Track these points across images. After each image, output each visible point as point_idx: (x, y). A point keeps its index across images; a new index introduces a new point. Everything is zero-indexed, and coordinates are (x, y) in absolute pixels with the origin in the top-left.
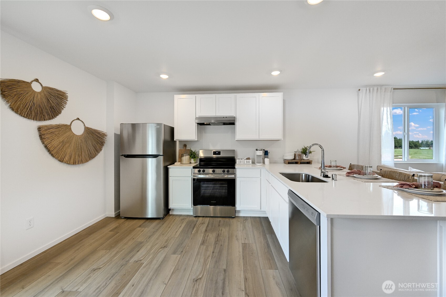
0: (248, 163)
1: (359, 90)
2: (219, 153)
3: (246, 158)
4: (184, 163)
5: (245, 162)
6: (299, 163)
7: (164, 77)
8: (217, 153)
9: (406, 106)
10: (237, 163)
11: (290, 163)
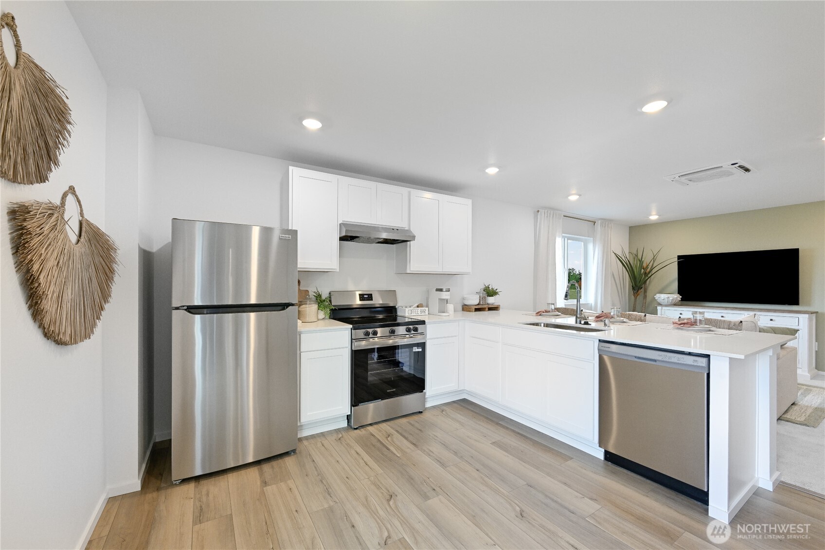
0: (423, 314)
1: (538, 211)
2: (370, 297)
3: (416, 305)
4: (308, 319)
5: (419, 312)
6: (487, 309)
7: (312, 124)
8: (365, 296)
9: (566, 237)
10: (407, 315)
11: (477, 310)
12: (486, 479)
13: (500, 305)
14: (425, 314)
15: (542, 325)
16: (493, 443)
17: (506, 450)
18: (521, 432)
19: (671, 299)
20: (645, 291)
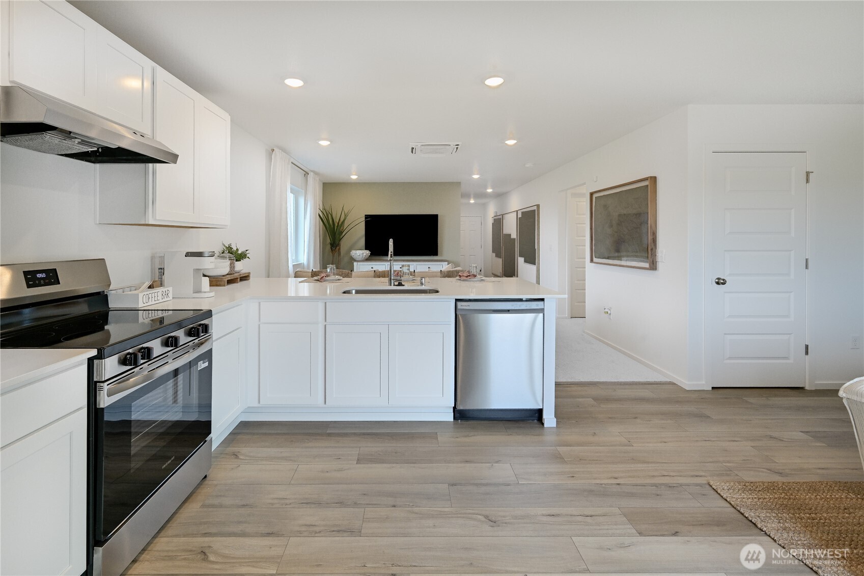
0: (165, 299)
1: (273, 150)
2: (50, 276)
5: (160, 297)
8: (39, 276)
10: (141, 305)
11: (230, 282)
12: (416, 509)
13: (250, 273)
14: (168, 299)
15: (354, 292)
16: (359, 461)
17: (382, 462)
18: (365, 431)
19: (365, 254)
20: (339, 249)
